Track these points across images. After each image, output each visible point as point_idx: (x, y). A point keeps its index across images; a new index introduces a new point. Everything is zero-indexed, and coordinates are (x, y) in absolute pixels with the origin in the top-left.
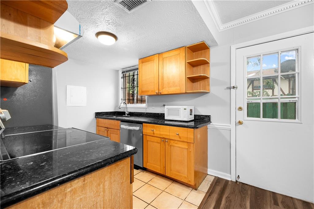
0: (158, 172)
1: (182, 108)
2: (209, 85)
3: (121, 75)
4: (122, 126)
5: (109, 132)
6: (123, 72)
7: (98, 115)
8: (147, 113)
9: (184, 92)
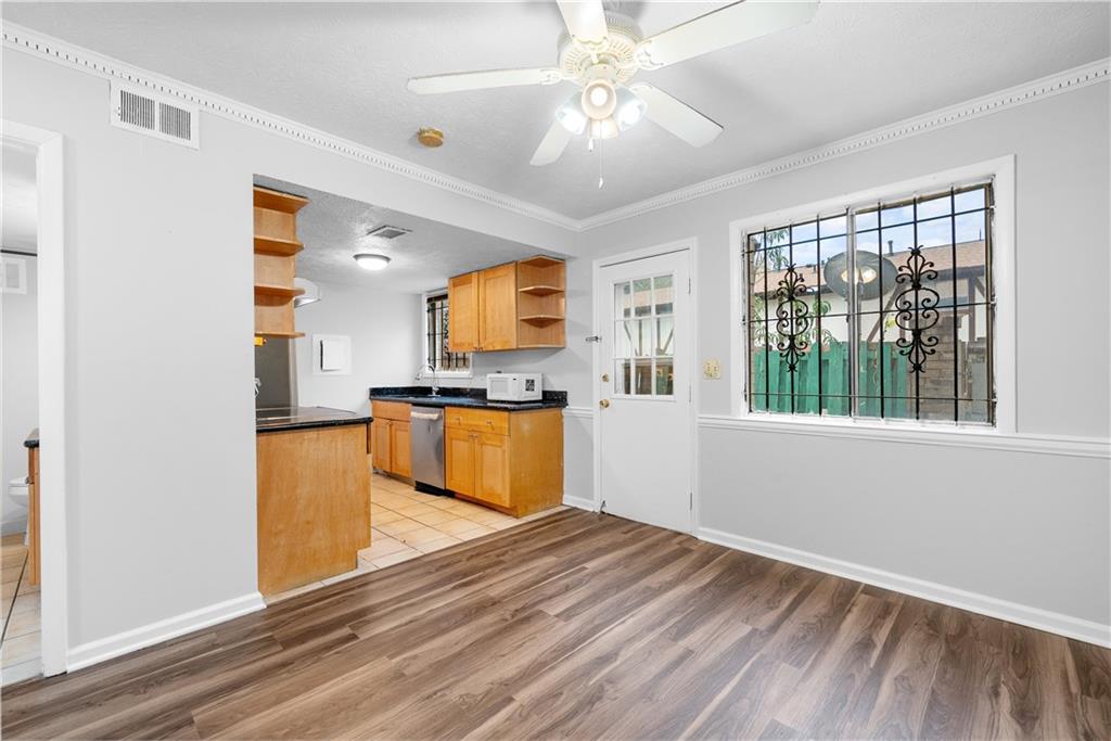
0: (466, 493)
1: (510, 376)
2: (564, 333)
3: (426, 306)
4: (414, 414)
5: (393, 428)
6: (429, 300)
7: (376, 393)
8: (472, 390)
9: (515, 347)
